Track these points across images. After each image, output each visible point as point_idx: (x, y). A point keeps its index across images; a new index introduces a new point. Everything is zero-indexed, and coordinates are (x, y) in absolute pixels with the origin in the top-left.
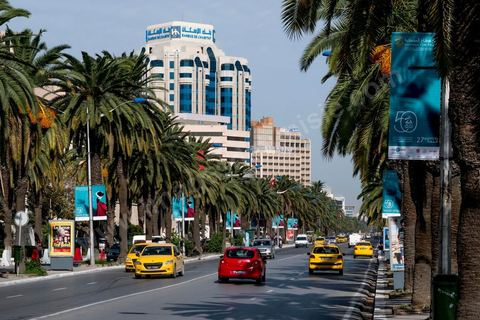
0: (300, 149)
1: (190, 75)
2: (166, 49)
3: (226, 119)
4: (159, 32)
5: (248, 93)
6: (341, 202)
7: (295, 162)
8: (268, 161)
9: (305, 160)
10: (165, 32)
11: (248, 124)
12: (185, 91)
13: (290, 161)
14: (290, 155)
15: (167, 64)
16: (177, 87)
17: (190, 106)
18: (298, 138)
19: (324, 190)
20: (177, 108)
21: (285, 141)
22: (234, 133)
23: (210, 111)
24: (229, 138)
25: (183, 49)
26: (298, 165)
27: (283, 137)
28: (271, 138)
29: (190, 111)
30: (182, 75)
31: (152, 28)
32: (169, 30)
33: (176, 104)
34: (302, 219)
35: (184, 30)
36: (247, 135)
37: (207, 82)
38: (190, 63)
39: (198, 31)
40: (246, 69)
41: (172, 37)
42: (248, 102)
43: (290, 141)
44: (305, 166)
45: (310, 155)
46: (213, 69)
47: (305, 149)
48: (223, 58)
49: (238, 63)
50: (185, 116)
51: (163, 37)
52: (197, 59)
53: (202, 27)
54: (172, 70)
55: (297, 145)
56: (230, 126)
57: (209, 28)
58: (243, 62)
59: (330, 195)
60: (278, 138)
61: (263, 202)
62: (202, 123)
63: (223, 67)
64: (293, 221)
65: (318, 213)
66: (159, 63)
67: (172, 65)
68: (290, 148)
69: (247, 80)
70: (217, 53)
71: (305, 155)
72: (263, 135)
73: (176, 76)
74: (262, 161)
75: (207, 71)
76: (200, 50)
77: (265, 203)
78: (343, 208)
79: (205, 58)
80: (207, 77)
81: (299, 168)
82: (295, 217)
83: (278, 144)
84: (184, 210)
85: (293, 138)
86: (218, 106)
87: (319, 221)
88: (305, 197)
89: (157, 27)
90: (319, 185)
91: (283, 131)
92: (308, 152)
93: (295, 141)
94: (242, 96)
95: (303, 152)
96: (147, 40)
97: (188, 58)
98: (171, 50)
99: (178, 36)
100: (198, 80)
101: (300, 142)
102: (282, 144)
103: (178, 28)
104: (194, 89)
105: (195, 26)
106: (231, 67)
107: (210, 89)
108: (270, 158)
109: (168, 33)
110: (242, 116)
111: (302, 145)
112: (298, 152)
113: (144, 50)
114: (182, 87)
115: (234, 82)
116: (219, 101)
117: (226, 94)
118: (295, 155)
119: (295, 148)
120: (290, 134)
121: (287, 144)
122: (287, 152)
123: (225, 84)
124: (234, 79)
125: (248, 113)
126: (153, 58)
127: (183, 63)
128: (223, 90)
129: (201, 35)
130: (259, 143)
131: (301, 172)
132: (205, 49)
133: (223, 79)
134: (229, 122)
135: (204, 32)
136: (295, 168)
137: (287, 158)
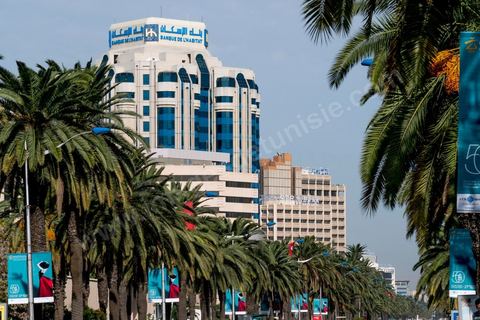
0: (330, 198)
1: (172, 94)
2: (138, 57)
3: (224, 157)
4: (128, 32)
5: (255, 119)
6: (389, 275)
7: (323, 217)
8: (284, 216)
9: (338, 215)
10: (136, 32)
11: (256, 165)
12: (166, 117)
13: (316, 217)
14: (316, 207)
15: (139, 78)
16: (153, 112)
17: (173, 138)
18: (327, 183)
19: (365, 257)
20: (154, 141)
21: (309, 187)
22: (235, 177)
23: (201, 145)
24: (229, 184)
25: (163, 57)
26: (328, 222)
27: (305, 182)
28: (289, 183)
29: (172, 144)
30: (161, 94)
31: (117, 27)
32: (143, 31)
33: (152, 135)
34: (334, 299)
35: (163, 30)
36: (254, 178)
37: (197, 103)
38: (172, 77)
39: (183, 31)
40: (252, 85)
41: (146, 40)
42: (256, 133)
43: (316, 187)
44: (338, 223)
45: (344, 207)
46: (205, 87)
47: (337, 199)
48: (219, 70)
49: (240, 76)
50: (165, 152)
51: (132, 40)
52: (183, 71)
53: (189, 25)
54: (146, 88)
55: (326, 193)
56: (229, 166)
57: (198, 26)
58: (248, 75)
59: (375, 265)
60: (298, 183)
61: (278, 274)
62: (190, 162)
63: (220, 83)
65: (357, 290)
66: (128, 77)
67: (146, 79)
68: (316, 198)
69: (254, 101)
70: (211, 63)
71: (338, 207)
72: (278, 178)
73: (153, 95)
74: (276, 216)
75: (197, 89)
76: (187, 59)
77: (280, 277)
78: (393, 283)
79: (193, 69)
80: (197, 97)
81: (330, 226)
82: (324, 296)
83: (298, 191)
84: (165, 287)
85: (319, 183)
86: (213, 139)
87: (359, 302)
88: (337, 268)
89: (125, 25)
90: (357, 250)
91: (305, 173)
92: (341, 203)
93: (323, 188)
94: (247, 123)
95: (334, 203)
96: (111, 44)
97: (169, 70)
98: (146, 59)
99: (155, 39)
100: (184, 102)
101: (330, 188)
102: (304, 192)
103: (155, 27)
104: (178, 113)
105: (179, 24)
106: (231, 82)
107: (201, 114)
108: (288, 211)
109: (141, 35)
110: (247, 153)
111: (334, 193)
112: (327, 202)
113: (106, 58)
114: (161, 111)
115: (236, 103)
116: (214, 132)
117: (224, 121)
118: (323, 208)
119: (323, 198)
120: (317, 177)
121: (312, 192)
122: (312, 203)
123: (223, 106)
124: (236, 100)
126: (118, 70)
127: (162, 77)
128: (219, 115)
129: (188, 36)
130: (272, 191)
131: (332, 232)
132: (194, 57)
133: (219, 99)
134: (228, 160)
135: (192, 33)
136: (323, 226)
137: (311, 212)
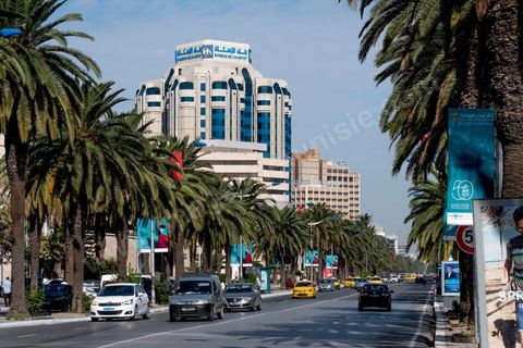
0: (349, 183)
1: (223, 99)
2: (196, 69)
3: (263, 147)
4: (190, 51)
5: (288, 119)
6: (392, 241)
7: (343, 197)
8: (313, 196)
9: (354, 196)
10: (195, 51)
11: (288, 152)
12: (218, 116)
13: (337, 197)
14: (337, 190)
15: (197, 86)
16: (209, 112)
17: (224, 133)
18: (346, 172)
19: (370, 225)
20: (208, 133)
21: (332, 175)
22: (271, 162)
23: (245, 138)
24: (266, 167)
25: (216, 70)
26: (346, 200)
27: (329, 171)
28: (317, 172)
29: (223, 137)
30: (214, 99)
31: (182, 47)
32: (201, 50)
33: (208, 130)
34: (344, 256)
35: (217, 49)
36: (285, 163)
37: (242, 106)
38: (223, 85)
39: (233, 50)
40: (285, 92)
41: (203, 57)
42: (288, 129)
43: (338, 175)
44: (354, 202)
45: (359, 190)
46: (249, 92)
47: (353, 183)
48: (260, 80)
49: (276, 85)
50: (217, 143)
51: (193, 57)
52: (231, 81)
53: (236, 45)
54: (203, 93)
55: (345, 179)
56: (267, 154)
57: (245, 47)
58: (282, 84)
59: (381, 233)
60: (325, 171)
62: (236, 150)
63: (260, 90)
64: (332, 259)
65: (363, 250)
66: (188, 85)
67: (203, 87)
68: (338, 183)
69: (286, 104)
70: (253, 74)
71: (354, 190)
72: (309, 169)
73: (208, 99)
74: (307, 196)
75: (242, 94)
76: (234, 71)
77: (291, 235)
78: (396, 247)
79: (239, 79)
80: (242, 100)
81: (347, 204)
82: (335, 253)
83: (324, 178)
84: (154, 238)
85: (340, 171)
86: (255, 133)
87: (366, 259)
88: (346, 231)
89: (187, 46)
90: (366, 218)
91: (330, 164)
92: (357, 187)
93: (343, 175)
94: (281, 121)
95: (351, 187)
96: (177, 60)
97: (221, 80)
98: (203, 71)
99: (211, 56)
100: (232, 104)
101: (348, 176)
102: (329, 178)
103: (210, 47)
104: (227, 113)
105: (229, 45)
106: (269, 90)
107: (245, 114)
108: (316, 192)
109: (199, 53)
110: (281, 143)
111: (351, 179)
112: (346, 186)
113: (172, 71)
114: (214, 111)
115: (272, 106)
116: (255, 127)
117: (263, 120)
118: (343, 190)
119: (343, 183)
120: (338, 168)
121: (335, 178)
122: (334, 186)
123: (263, 108)
124: (273, 103)
125: (288, 141)
126: (182, 80)
127: (215, 85)
128: (260, 115)
129: (236, 54)
130: (304, 177)
131: (349, 208)
132: (240, 70)
133: (260, 103)
134: (265, 149)
135: (239, 52)
136: (343, 203)
137: (334, 193)
